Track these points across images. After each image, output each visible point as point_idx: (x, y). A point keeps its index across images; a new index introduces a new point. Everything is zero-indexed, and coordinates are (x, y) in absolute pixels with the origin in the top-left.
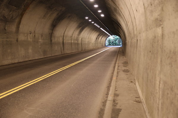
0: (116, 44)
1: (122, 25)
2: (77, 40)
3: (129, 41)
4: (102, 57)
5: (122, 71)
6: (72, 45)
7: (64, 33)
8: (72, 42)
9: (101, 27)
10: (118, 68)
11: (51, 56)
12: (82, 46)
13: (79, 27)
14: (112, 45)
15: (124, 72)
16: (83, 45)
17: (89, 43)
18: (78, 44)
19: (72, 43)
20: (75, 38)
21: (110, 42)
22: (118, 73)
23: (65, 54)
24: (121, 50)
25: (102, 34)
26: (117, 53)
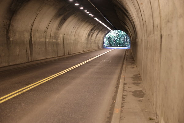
0: (120, 44)
1: (130, 12)
2: (56, 36)
3: (143, 38)
4: (96, 67)
5: (131, 94)
6: (47, 46)
7: (32, 26)
8: (47, 40)
9: (95, 16)
10: (124, 87)
11: (7, 65)
12: (64, 47)
13: (58, 15)
14: (113, 45)
15: (134, 95)
16: (65, 45)
17: (76, 43)
18: (57, 44)
19: (47, 43)
20: (52, 35)
21: (112, 41)
22: (123, 98)
23: (34, 61)
24: (128, 54)
25: (97, 27)
26: (123, 60)
